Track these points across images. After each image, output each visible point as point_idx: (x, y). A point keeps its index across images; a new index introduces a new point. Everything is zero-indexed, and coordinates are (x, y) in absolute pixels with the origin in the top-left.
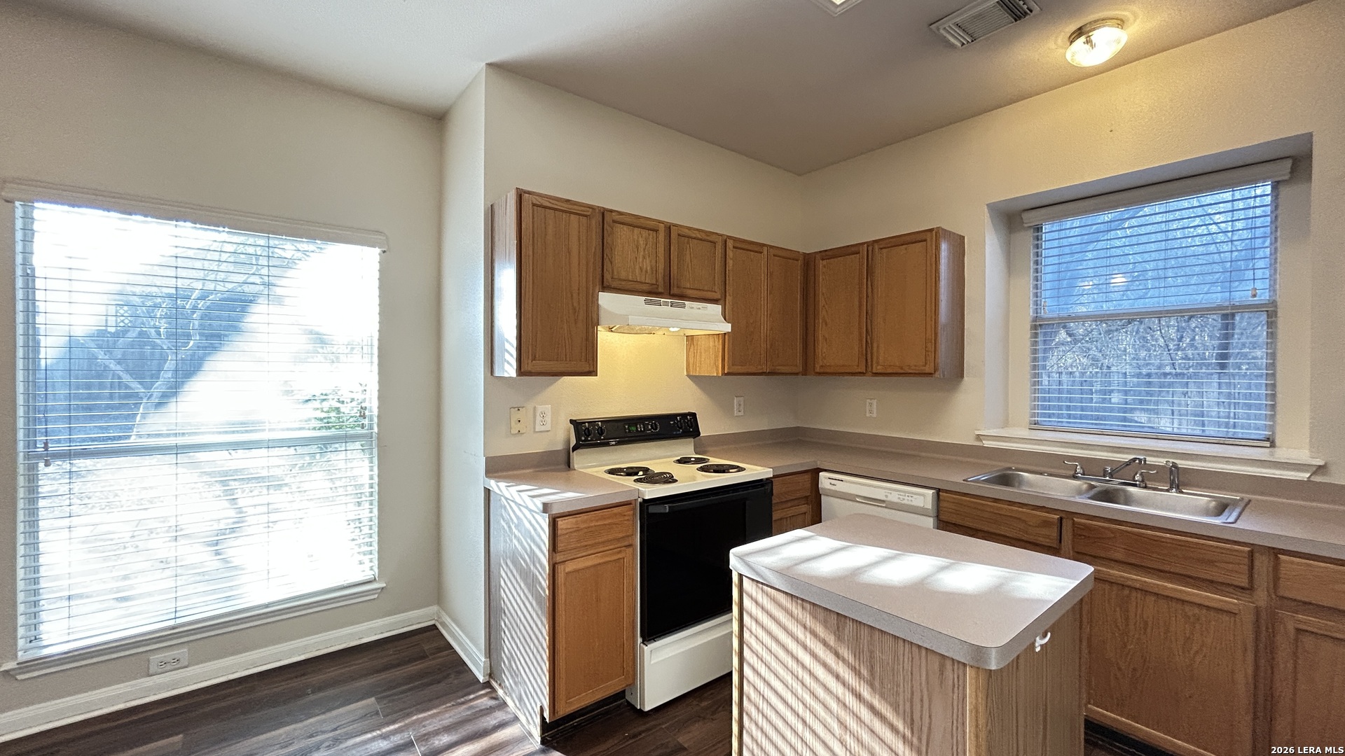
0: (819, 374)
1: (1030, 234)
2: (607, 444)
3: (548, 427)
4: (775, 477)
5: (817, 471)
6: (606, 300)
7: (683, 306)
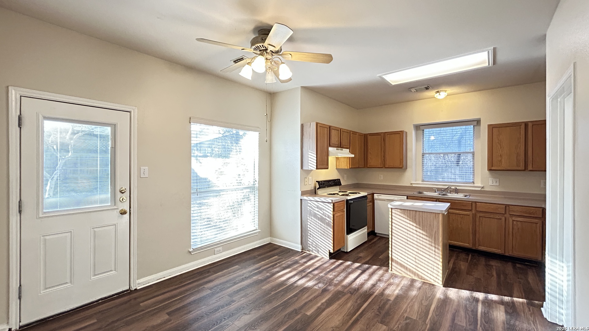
0: (368, 167)
1: (421, 132)
2: (325, 188)
3: (311, 183)
4: (368, 195)
5: (373, 194)
6: (330, 149)
7: (342, 150)
